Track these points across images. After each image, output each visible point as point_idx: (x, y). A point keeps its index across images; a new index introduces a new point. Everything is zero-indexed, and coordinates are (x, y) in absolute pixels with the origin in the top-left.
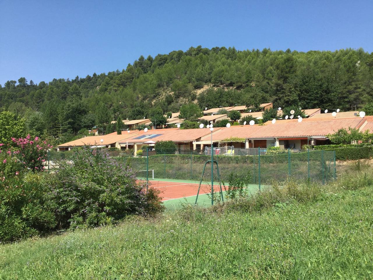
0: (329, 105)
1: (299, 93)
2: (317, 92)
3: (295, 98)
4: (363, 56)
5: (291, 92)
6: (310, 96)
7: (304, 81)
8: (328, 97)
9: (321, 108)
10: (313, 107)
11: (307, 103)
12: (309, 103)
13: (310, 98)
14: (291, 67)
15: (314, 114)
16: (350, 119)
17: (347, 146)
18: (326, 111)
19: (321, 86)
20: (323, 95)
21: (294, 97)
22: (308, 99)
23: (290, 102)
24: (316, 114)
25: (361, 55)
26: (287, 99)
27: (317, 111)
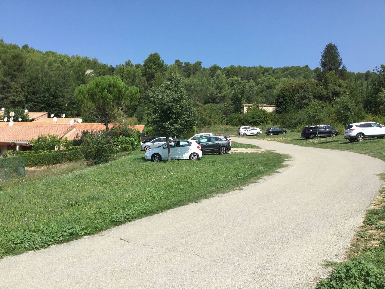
0: (57, 110)
1: (26, 94)
2: (44, 95)
3: (21, 99)
4: (97, 66)
5: (17, 92)
6: (37, 98)
7: (32, 82)
8: (56, 102)
9: (49, 112)
10: (40, 111)
11: (35, 106)
12: (37, 105)
13: (37, 100)
14: (20, 65)
15: (40, 118)
16: (60, 126)
17: (47, 152)
18: (52, 115)
19: (49, 89)
20: (50, 99)
21: (20, 97)
22: (35, 102)
23: (16, 103)
24: (42, 118)
25: (95, 64)
26: (12, 99)
27: (43, 115)
